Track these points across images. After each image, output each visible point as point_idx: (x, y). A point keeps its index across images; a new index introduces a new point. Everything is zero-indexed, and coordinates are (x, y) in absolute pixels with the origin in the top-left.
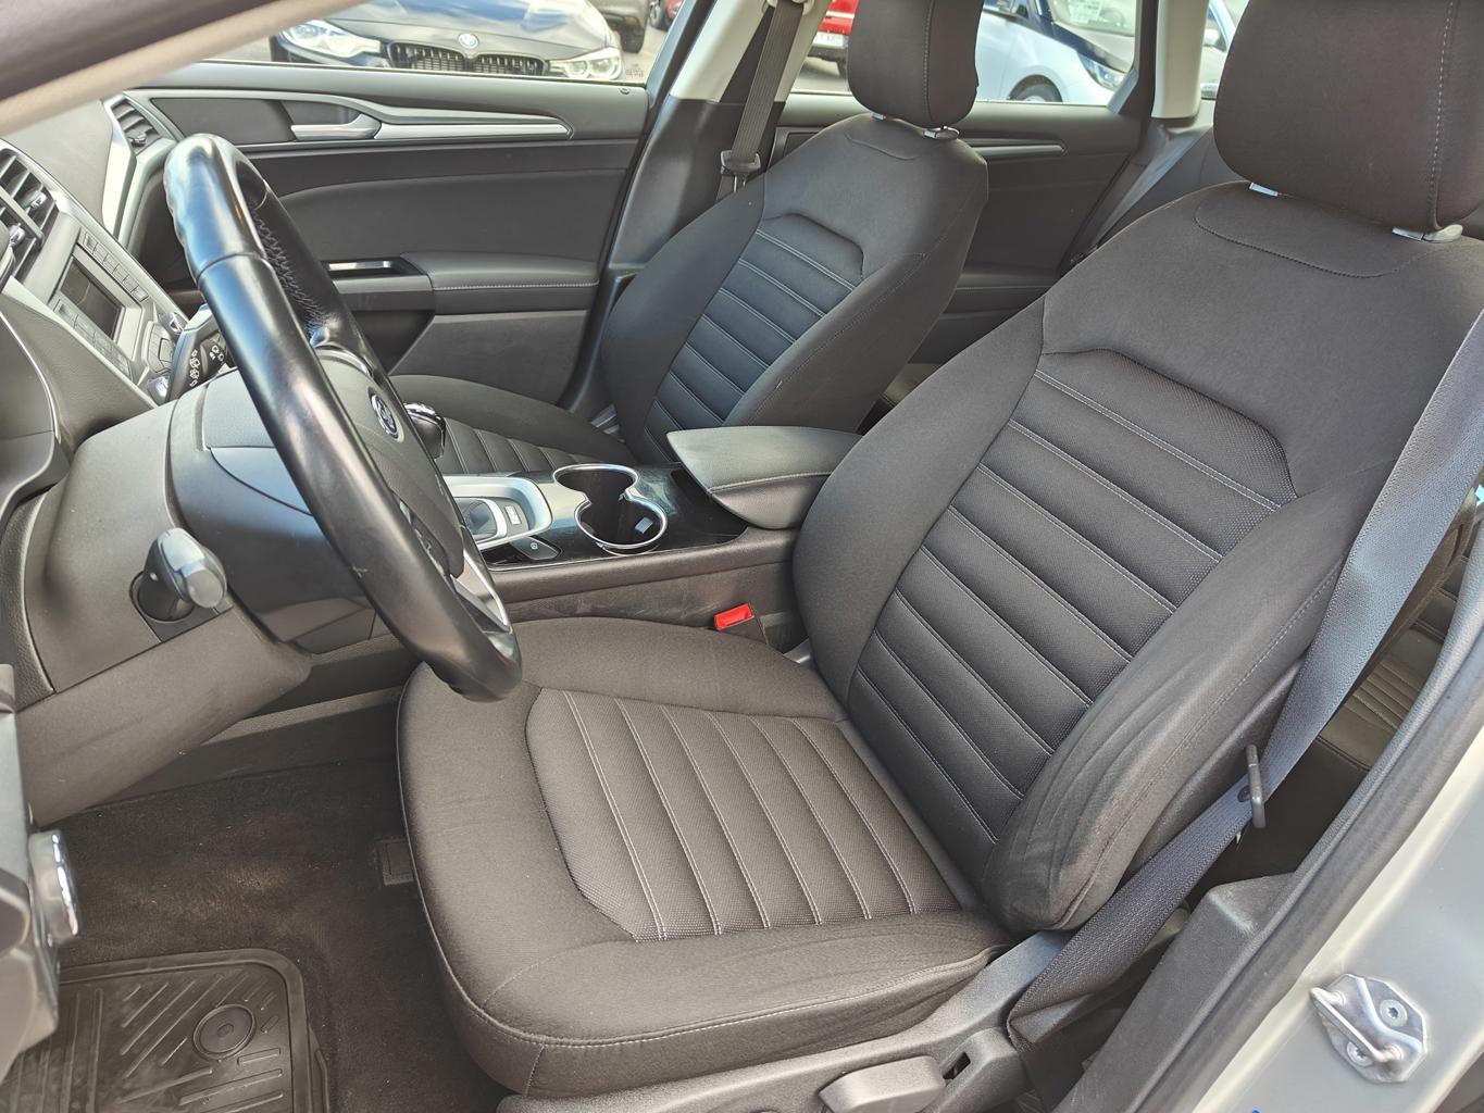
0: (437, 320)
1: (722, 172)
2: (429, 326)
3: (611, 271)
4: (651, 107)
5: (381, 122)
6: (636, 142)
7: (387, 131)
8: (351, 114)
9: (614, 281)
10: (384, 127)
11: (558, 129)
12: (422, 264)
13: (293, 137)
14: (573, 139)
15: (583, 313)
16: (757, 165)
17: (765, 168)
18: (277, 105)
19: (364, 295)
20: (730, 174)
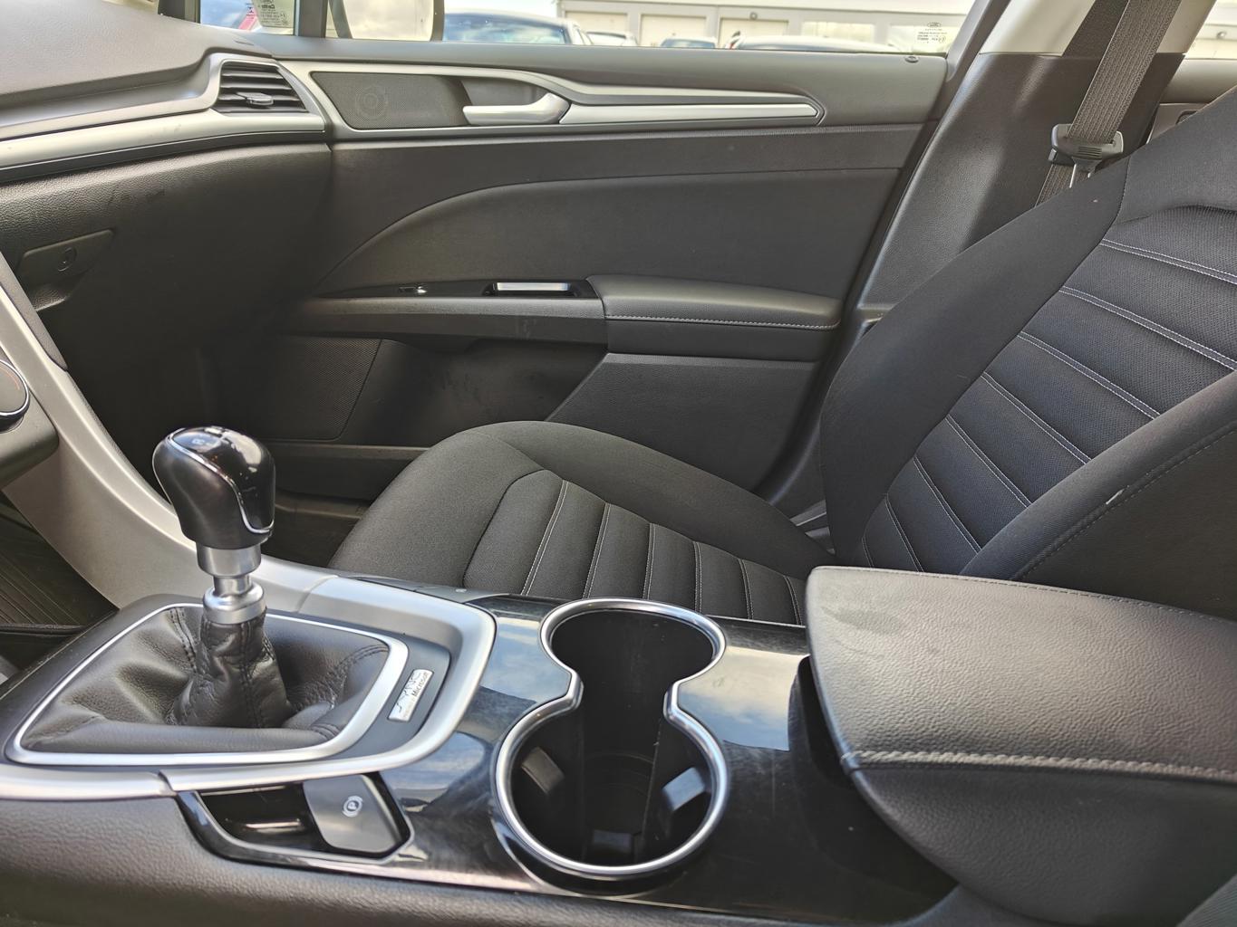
0: (610, 358)
1: (1051, 158)
2: (599, 366)
3: (860, 312)
4: (949, 79)
5: (570, 102)
6: (918, 128)
7: (577, 114)
8: (537, 92)
9: (860, 325)
10: (575, 110)
11: (805, 109)
12: (600, 286)
13: (464, 122)
14: (822, 126)
15: (808, 367)
16: (1118, 145)
17: (1129, 150)
18: (456, 84)
19: (522, 318)
20: (1065, 160)
